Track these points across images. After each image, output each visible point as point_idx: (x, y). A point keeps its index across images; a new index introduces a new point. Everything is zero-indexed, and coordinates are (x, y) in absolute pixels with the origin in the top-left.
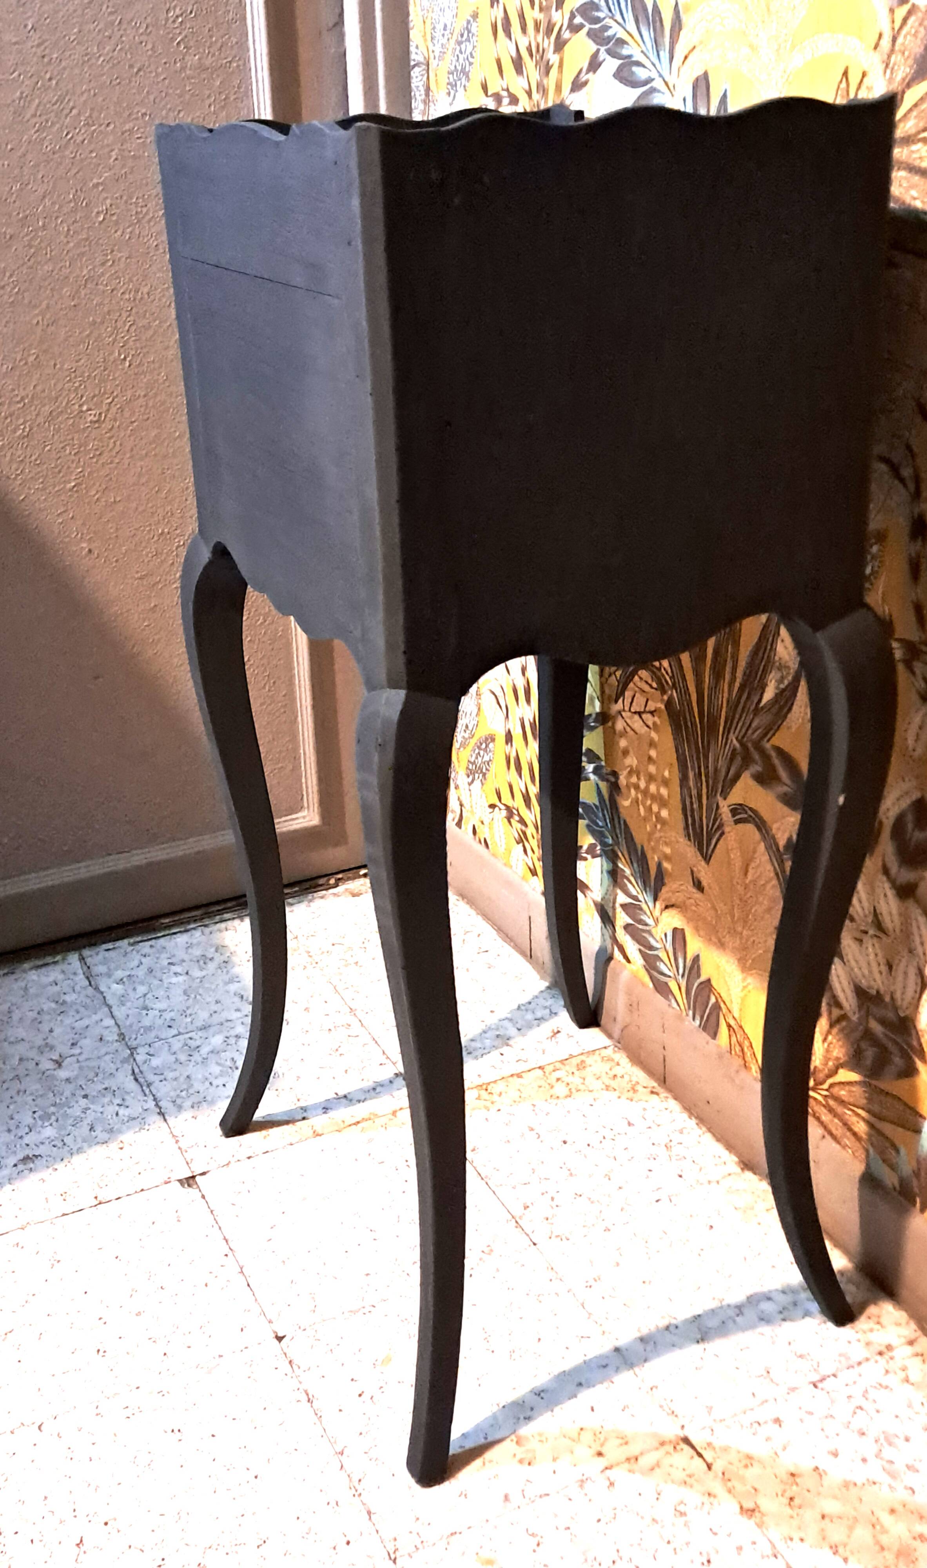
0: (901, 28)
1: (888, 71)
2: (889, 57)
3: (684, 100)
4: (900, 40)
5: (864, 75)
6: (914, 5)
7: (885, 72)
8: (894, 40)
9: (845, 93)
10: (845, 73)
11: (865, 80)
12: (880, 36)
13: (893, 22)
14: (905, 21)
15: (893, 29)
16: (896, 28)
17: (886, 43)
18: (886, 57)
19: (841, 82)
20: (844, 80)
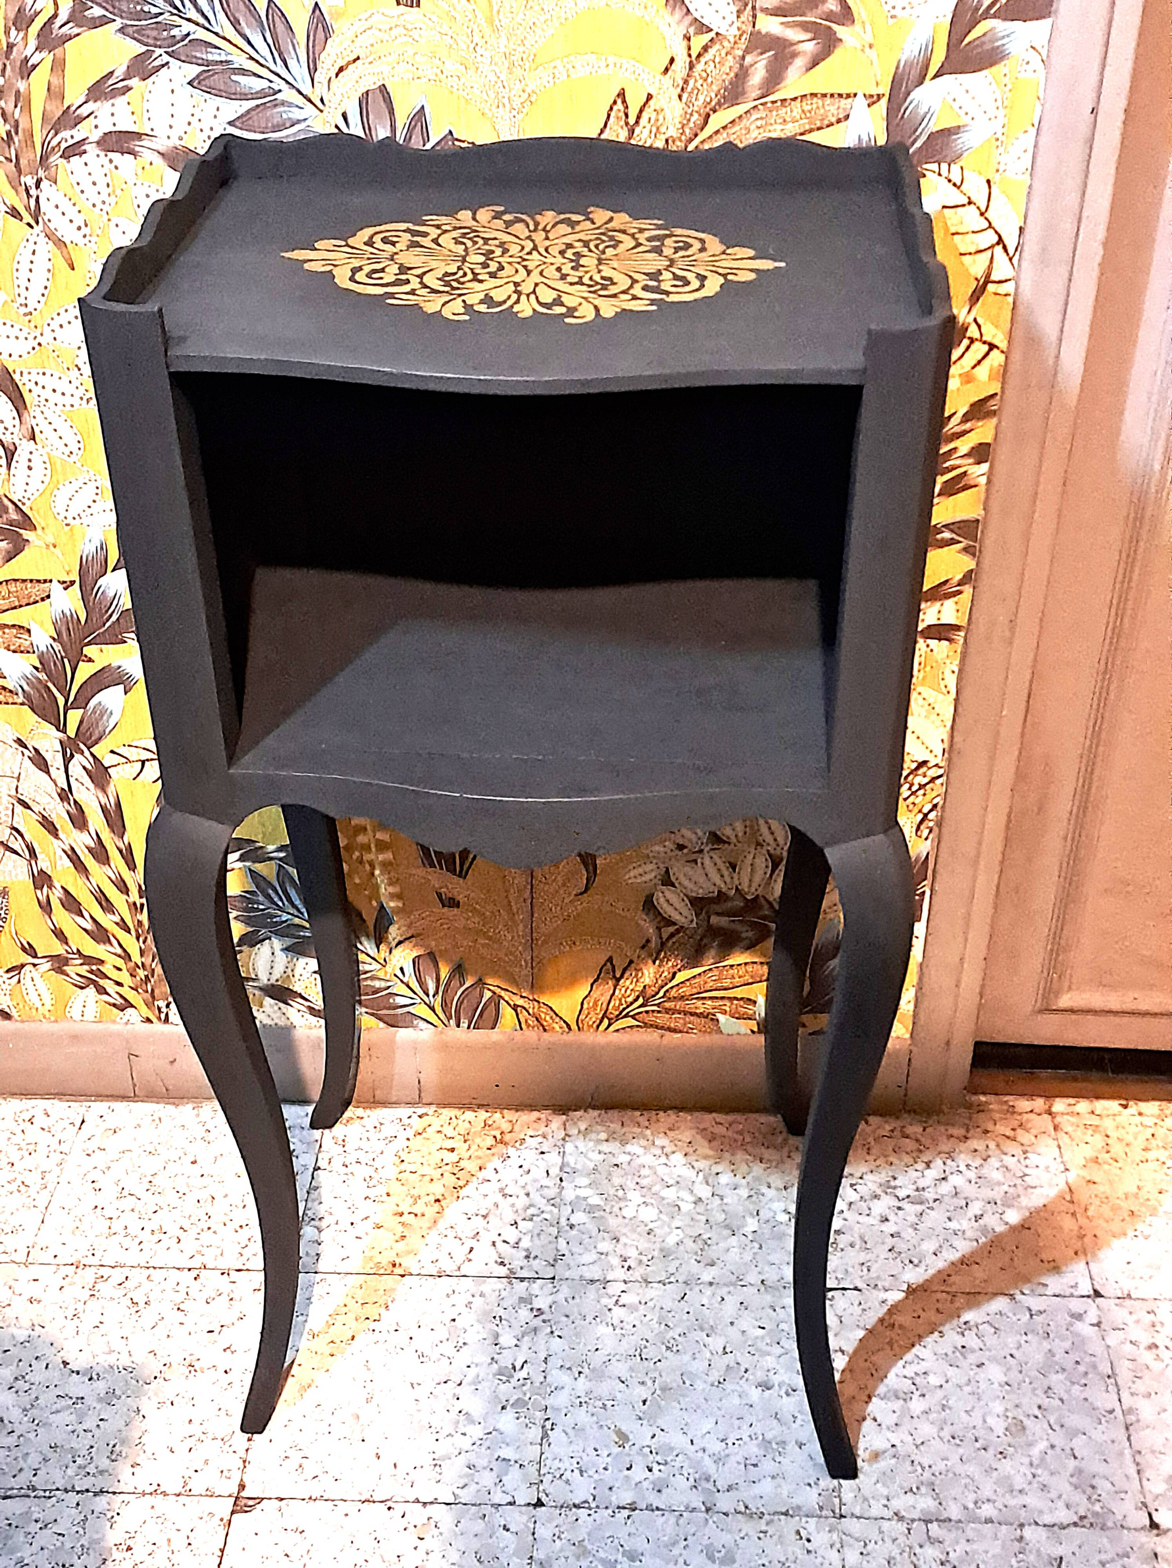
0: (699, 55)
1: (685, 96)
2: (686, 82)
3: (345, 116)
4: (699, 67)
5: (650, 97)
6: (717, 34)
7: (680, 97)
8: (691, 66)
9: (622, 114)
10: (622, 94)
11: (651, 102)
12: (672, 60)
13: (689, 49)
14: (705, 48)
15: (690, 56)
16: (694, 56)
17: (680, 69)
18: (681, 83)
19: (615, 102)
20: (619, 101)
